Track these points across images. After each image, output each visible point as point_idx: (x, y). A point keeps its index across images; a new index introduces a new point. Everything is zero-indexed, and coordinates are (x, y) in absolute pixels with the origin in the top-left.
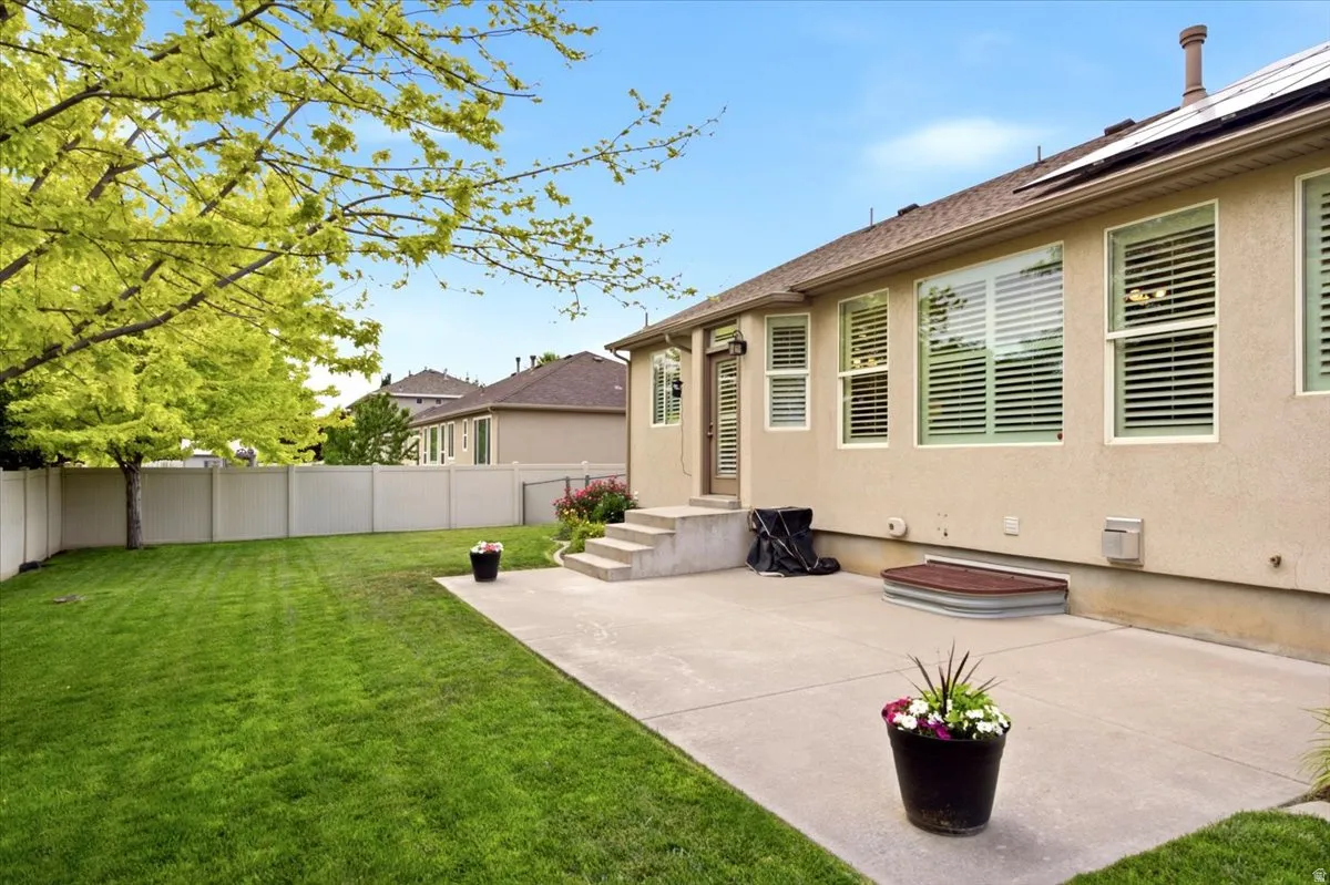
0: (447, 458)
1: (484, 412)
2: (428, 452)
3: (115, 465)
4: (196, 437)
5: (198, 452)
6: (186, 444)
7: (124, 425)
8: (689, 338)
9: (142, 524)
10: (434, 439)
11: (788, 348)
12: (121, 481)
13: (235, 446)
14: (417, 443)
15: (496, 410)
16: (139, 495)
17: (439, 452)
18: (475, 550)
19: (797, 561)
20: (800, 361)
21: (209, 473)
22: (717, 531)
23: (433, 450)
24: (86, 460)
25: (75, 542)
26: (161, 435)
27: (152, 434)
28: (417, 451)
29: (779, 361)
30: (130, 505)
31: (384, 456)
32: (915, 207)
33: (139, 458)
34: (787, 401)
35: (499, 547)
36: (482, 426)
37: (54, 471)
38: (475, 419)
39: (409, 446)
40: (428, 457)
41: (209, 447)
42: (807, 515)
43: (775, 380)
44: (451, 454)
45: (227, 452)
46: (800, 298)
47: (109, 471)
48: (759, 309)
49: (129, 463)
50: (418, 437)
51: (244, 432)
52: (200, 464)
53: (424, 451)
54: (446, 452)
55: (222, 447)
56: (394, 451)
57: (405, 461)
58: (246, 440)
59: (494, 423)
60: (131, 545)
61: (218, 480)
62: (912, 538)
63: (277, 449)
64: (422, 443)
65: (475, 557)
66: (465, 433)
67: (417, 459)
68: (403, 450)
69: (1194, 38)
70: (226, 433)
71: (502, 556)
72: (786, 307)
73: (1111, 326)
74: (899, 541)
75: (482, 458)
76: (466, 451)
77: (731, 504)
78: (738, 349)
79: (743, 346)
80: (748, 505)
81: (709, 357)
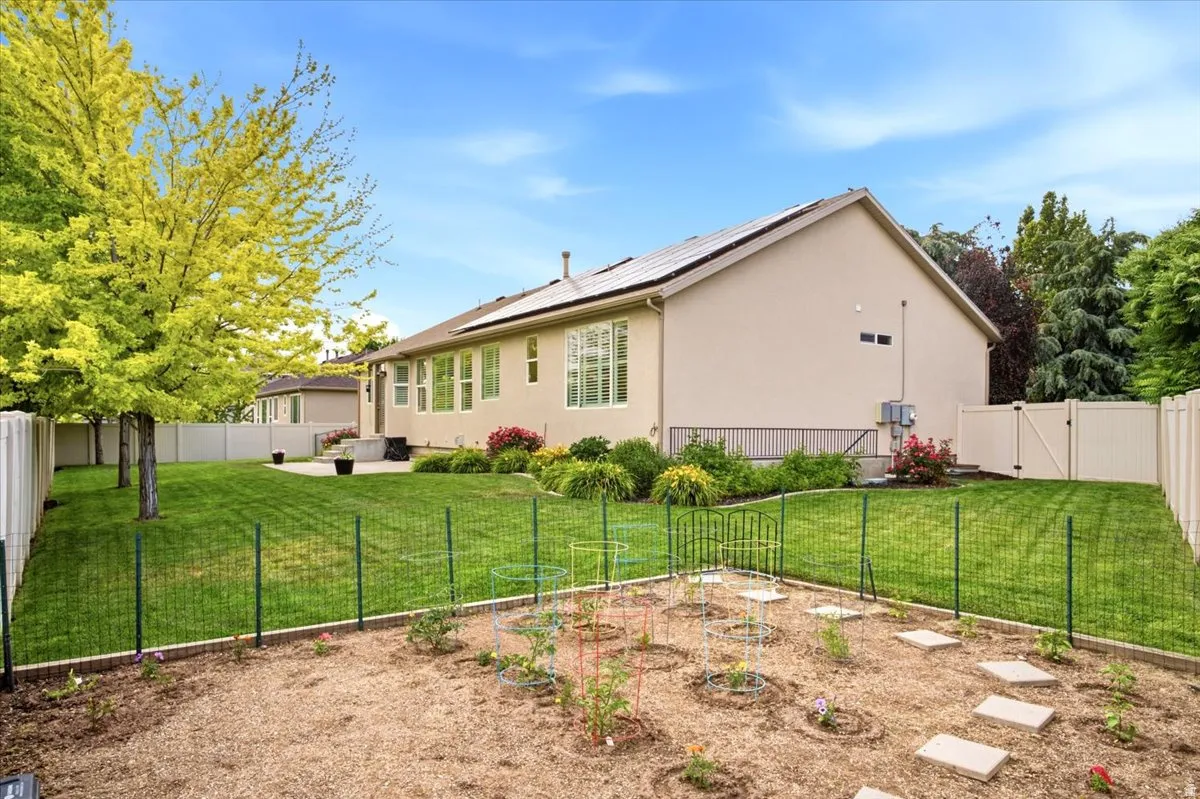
0: (274, 421)
1: (294, 392)
2: (261, 418)
8: (371, 366)
10: (264, 406)
11: (402, 375)
14: (252, 410)
15: (303, 390)
17: (268, 417)
18: (273, 452)
19: (399, 456)
20: (406, 381)
22: (372, 446)
23: (264, 414)
28: (252, 416)
29: (400, 380)
30: (97, 442)
32: (503, 298)
34: (402, 395)
35: (283, 451)
38: (292, 395)
39: (246, 413)
40: (261, 420)
42: (403, 440)
43: (397, 387)
44: (276, 418)
46: (404, 357)
48: (390, 360)
50: (252, 406)
53: (258, 416)
54: (273, 417)
56: (236, 416)
57: (244, 422)
59: (302, 399)
60: (98, 462)
62: (431, 445)
64: (255, 411)
65: (274, 455)
66: (284, 404)
67: (252, 421)
68: (242, 416)
69: (566, 255)
71: (285, 456)
72: (402, 359)
73: (462, 378)
74: (428, 447)
75: (295, 420)
76: (288, 416)
77: (381, 436)
78: (382, 375)
79: (385, 373)
80: (387, 436)
81: (377, 376)
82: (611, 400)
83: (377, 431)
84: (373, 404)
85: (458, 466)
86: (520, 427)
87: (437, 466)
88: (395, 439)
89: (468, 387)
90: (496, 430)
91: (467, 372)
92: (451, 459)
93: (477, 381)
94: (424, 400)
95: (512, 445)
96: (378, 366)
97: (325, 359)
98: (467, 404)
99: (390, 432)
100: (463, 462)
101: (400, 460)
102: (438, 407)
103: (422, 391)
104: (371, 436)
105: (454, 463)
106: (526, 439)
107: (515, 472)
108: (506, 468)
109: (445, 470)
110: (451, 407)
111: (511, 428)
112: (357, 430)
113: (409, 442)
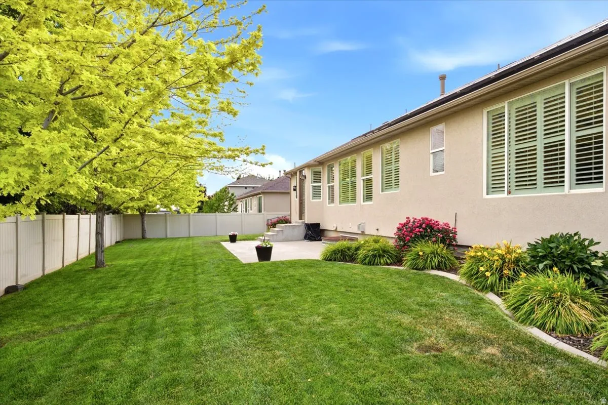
0: (250, 211)
1: (259, 194)
3: (138, 213)
4: (161, 204)
5: (162, 209)
6: (158, 207)
7: (142, 201)
8: (296, 173)
9: (146, 231)
11: (317, 177)
12: (140, 218)
13: (174, 208)
14: (238, 206)
15: (263, 193)
16: (145, 222)
18: (230, 234)
19: (315, 237)
20: (320, 181)
21: (166, 215)
22: (296, 230)
24: (130, 212)
25: (128, 237)
26: (151, 204)
27: (149, 204)
28: (238, 209)
29: (315, 181)
30: (143, 225)
31: (225, 210)
33: (145, 211)
34: (317, 192)
35: (236, 233)
36: (260, 199)
37: (122, 215)
38: (258, 196)
39: (235, 207)
41: (165, 207)
42: (318, 225)
43: (313, 187)
44: (251, 210)
45: (170, 209)
46: (318, 163)
47: (136, 215)
48: (308, 166)
49: (142, 212)
51: (175, 203)
52: (163, 213)
55: (169, 207)
56: (229, 208)
57: (233, 212)
58: (176, 205)
59: (263, 198)
60: (144, 237)
61: (168, 218)
62: (338, 230)
63: (186, 208)
65: (230, 236)
66: (254, 201)
67: (238, 212)
68: (232, 208)
69: (442, 78)
70: (170, 203)
72: (315, 166)
73: (363, 176)
74: (336, 231)
75: (260, 211)
76: (255, 208)
77: (302, 222)
78: (303, 178)
79: (305, 177)
80: (306, 222)
81: (300, 179)
82: (567, 183)
83: (301, 218)
84: (298, 200)
85: (366, 257)
86: (430, 217)
87: (344, 255)
88: (311, 224)
89: (368, 183)
90: (404, 221)
91: (369, 169)
92: (357, 249)
93: (377, 176)
94: (333, 195)
95: (423, 237)
96: (301, 172)
97: (279, 176)
98: (368, 197)
99: (309, 219)
100: (371, 253)
101: (315, 240)
102: (345, 200)
103: (331, 189)
104: (296, 222)
105: (362, 253)
106: (439, 231)
107: (432, 268)
108: (421, 263)
109: (352, 259)
110: (354, 199)
111: (419, 217)
112: (289, 217)
113: (322, 227)
